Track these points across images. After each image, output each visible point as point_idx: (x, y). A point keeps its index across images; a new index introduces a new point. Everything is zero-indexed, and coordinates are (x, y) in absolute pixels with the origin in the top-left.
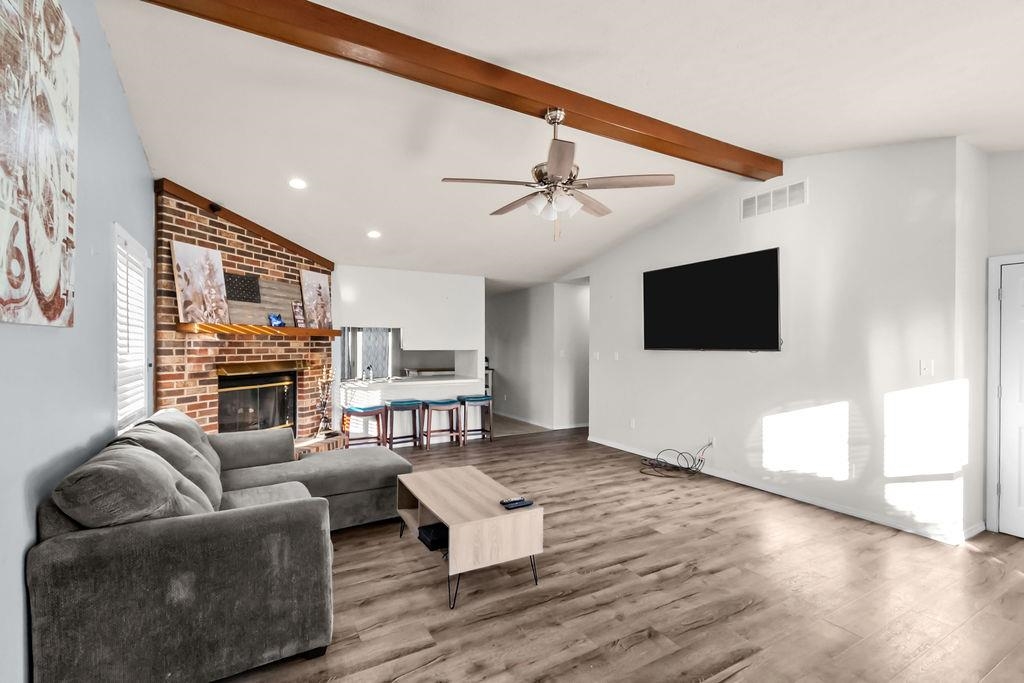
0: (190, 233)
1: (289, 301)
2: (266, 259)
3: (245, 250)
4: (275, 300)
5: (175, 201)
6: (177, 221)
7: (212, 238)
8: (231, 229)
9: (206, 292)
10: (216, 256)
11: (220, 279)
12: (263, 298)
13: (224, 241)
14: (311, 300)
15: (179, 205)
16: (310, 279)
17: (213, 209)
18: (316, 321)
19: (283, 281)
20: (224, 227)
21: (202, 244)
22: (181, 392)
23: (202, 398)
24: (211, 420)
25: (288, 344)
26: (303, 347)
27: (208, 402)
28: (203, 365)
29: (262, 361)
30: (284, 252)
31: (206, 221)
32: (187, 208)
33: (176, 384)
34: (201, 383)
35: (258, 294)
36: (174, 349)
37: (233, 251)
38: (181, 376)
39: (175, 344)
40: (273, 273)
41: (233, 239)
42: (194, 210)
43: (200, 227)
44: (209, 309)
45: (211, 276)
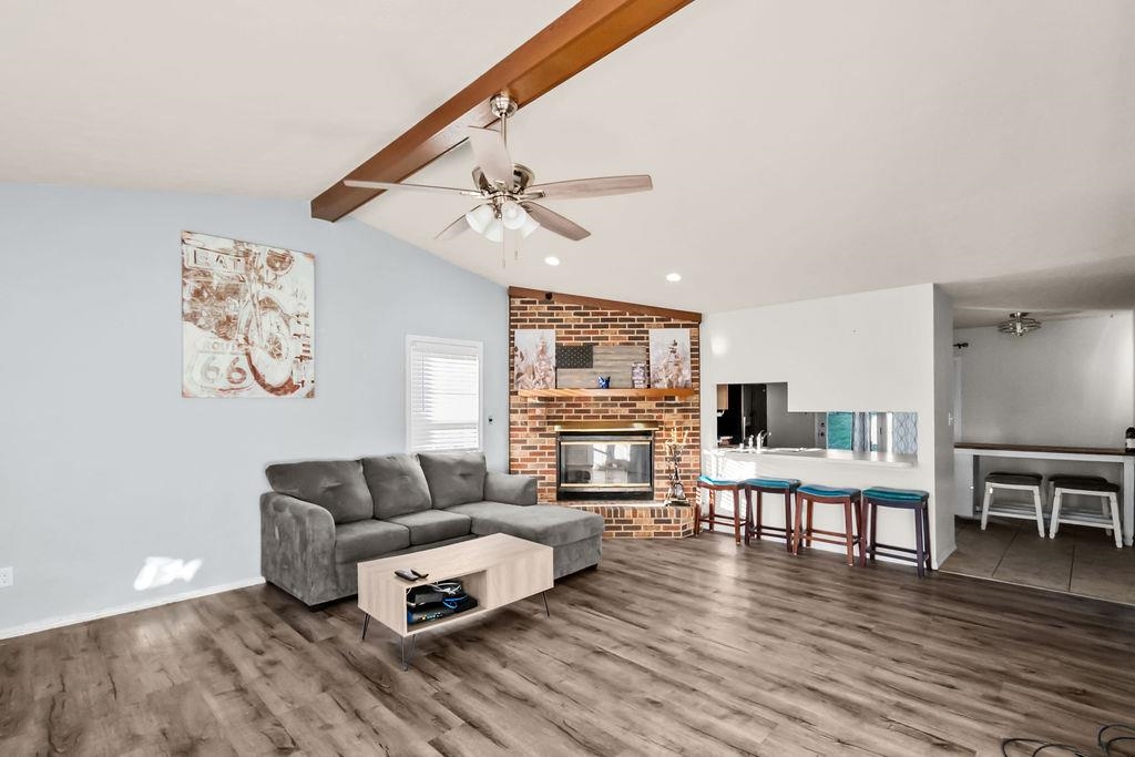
0: (531, 321)
1: (628, 363)
2: (606, 326)
3: (582, 323)
4: (610, 364)
5: (519, 300)
6: (521, 314)
7: (549, 321)
8: (567, 308)
9: (536, 365)
10: (550, 336)
11: (552, 352)
12: (595, 363)
13: (561, 320)
14: (658, 359)
15: (523, 302)
16: (662, 339)
17: (549, 296)
18: (665, 381)
19: (628, 344)
20: (561, 308)
21: (540, 327)
22: (525, 441)
23: (542, 448)
24: (549, 466)
25: (635, 405)
26: (654, 407)
27: (547, 451)
28: (537, 421)
29: (601, 420)
30: (628, 316)
31: (544, 308)
32: (528, 302)
33: (521, 435)
34: (541, 435)
35: (591, 360)
36: (519, 409)
37: (570, 326)
38: (525, 430)
39: (520, 406)
40: (613, 338)
41: (569, 317)
42: (534, 302)
43: (540, 314)
44: (537, 377)
45: (543, 352)
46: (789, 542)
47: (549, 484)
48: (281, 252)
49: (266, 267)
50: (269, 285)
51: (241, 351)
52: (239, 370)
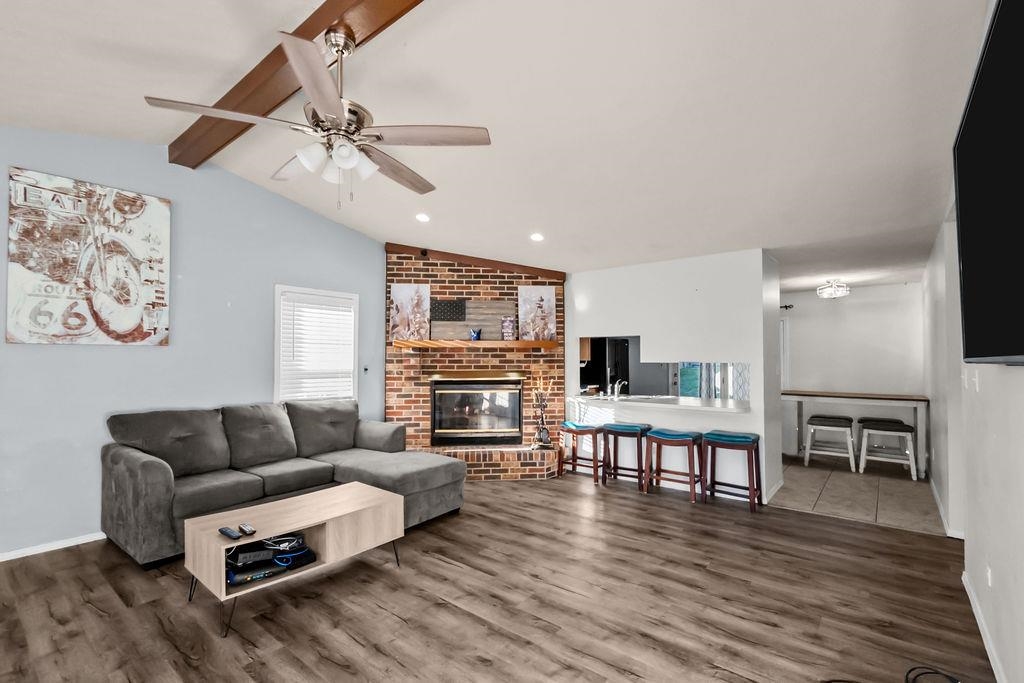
0: (407, 275)
1: (498, 317)
2: (479, 283)
3: (455, 279)
4: (482, 317)
5: (396, 255)
6: (397, 269)
7: (425, 276)
8: (442, 265)
9: (411, 317)
10: (426, 290)
11: (427, 305)
12: (467, 317)
13: (436, 276)
14: (527, 314)
15: (399, 258)
16: (530, 296)
17: (424, 253)
18: (532, 333)
19: (498, 299)
20: (436, 265)
21: (416, 282)
22: (400, 390)
23: (417, 396)
24: (424, 413)
25: (504, 356)
26: (523, 358)
27: (421, 399)
28: (412, 371)
29: (473, 369)
30: (498, 273)
31: (420, 264)
32: (405, 258)
33: (396, 384)
34: (416, 384)
35: (464, 313)
36: (395, 359)
37: (444, 282)
38: (400, 379)
39: (396, 356)
40: (485, 294)
41: (444, 273)
42: (410, 258)
43: (415, 270)
44: (412, 329)
45: (418, 305)
46: (640, 481)
47: (423, 431)
48: (132, 195)
49: (113, 210)
50: (117, 229)
51: (81, 295)
52: (78, 315)
